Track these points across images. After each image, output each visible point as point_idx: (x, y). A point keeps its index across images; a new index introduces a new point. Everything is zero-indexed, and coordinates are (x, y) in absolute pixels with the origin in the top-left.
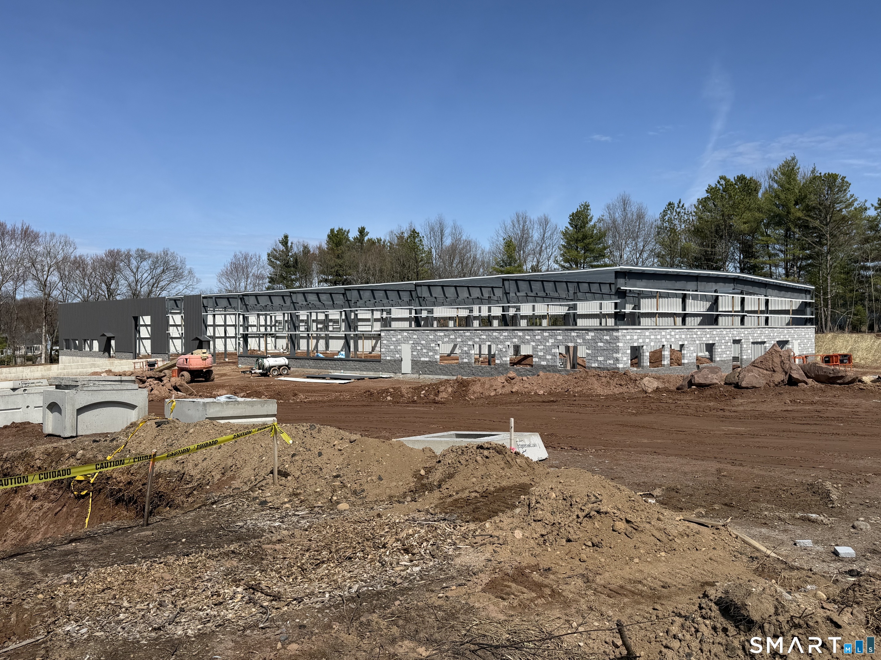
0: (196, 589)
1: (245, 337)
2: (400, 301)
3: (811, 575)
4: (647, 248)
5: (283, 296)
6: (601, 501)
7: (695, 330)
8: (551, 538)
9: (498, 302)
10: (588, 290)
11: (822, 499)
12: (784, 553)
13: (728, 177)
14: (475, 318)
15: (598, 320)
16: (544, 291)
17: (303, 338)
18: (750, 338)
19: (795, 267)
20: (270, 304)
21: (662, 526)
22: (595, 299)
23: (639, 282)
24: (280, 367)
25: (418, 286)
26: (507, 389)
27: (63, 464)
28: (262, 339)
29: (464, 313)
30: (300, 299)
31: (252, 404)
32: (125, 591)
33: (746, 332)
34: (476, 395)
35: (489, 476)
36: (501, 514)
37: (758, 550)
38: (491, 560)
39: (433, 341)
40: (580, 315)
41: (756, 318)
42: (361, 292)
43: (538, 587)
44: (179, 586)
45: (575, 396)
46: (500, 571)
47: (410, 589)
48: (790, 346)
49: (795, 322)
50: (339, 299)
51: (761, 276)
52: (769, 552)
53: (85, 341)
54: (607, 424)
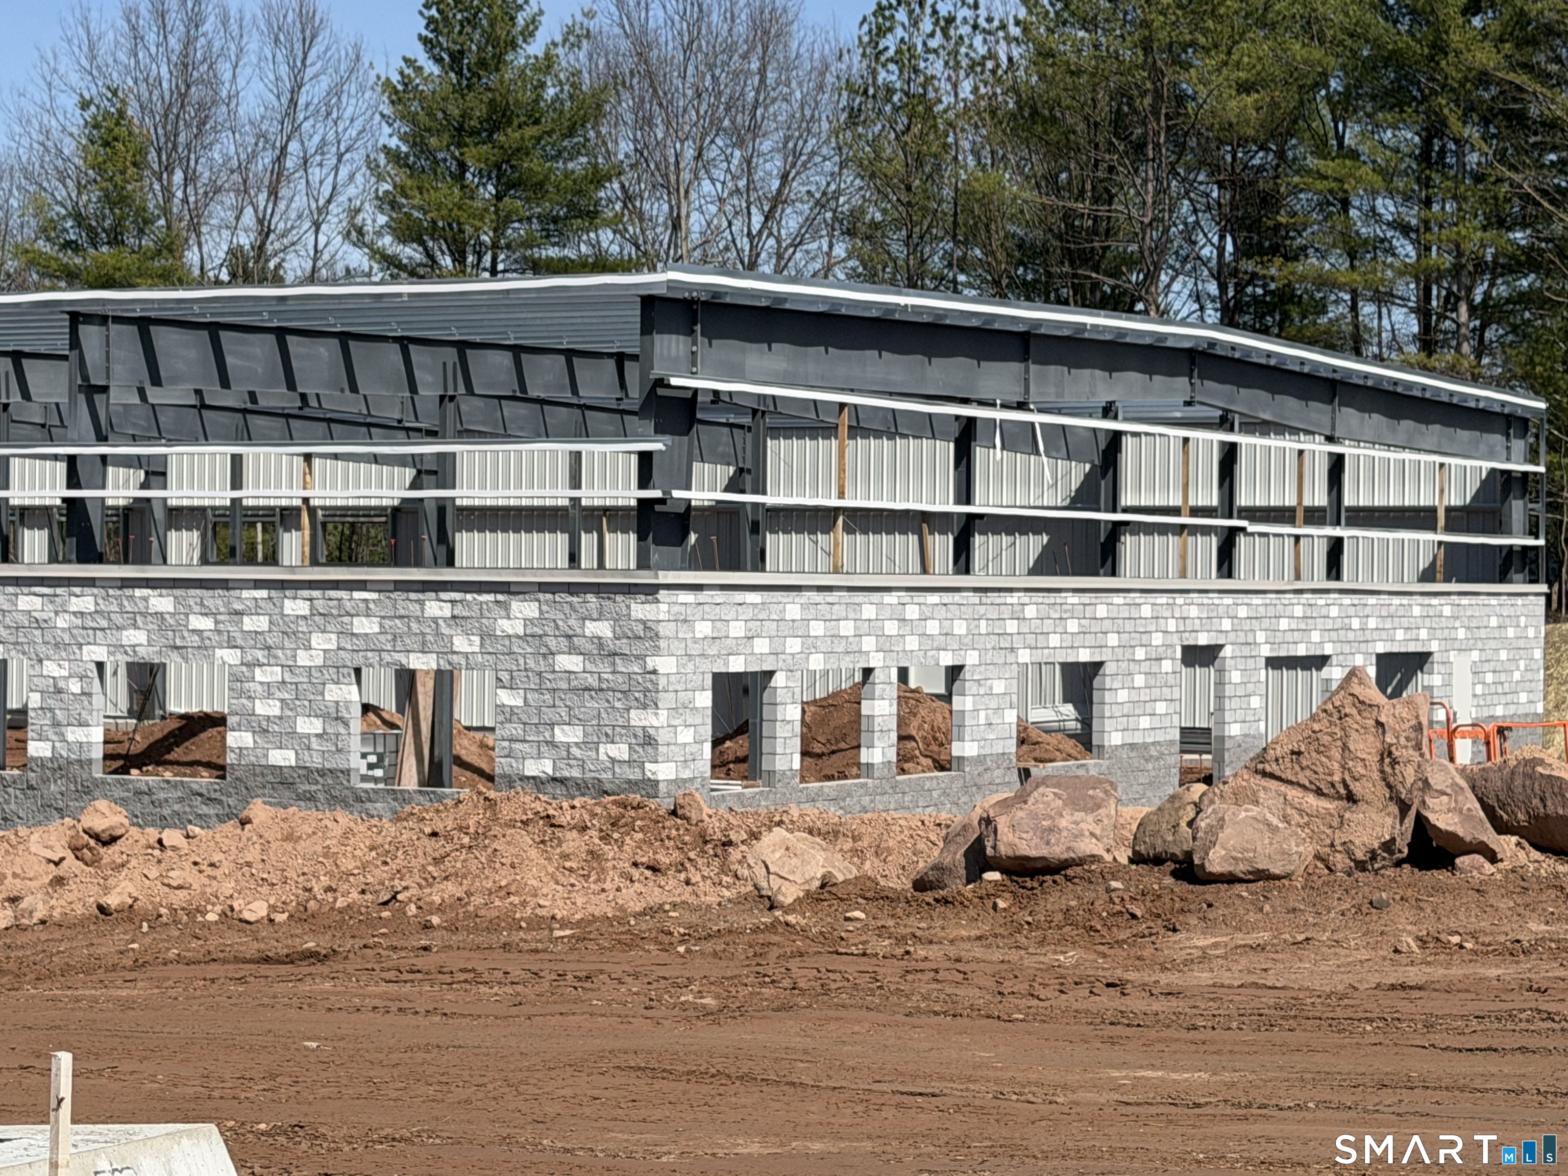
4: (798, 187)
7: (1013, 598)
9: (44, 432)
10: (510, 387)
15: (562, 540)
16: (291, 385)
18: (1261, 637)
19: (1463, 308)
22: (546, 433)
23: (759, 355)
26: (80, 896)
33: (1243, 612)
40: (471, 510)
41: (1289, 543)
45: (427, 926)
48: (1436, 680)
49: (1462, 566)
51: (1311, 342)
54: (576, 1067)
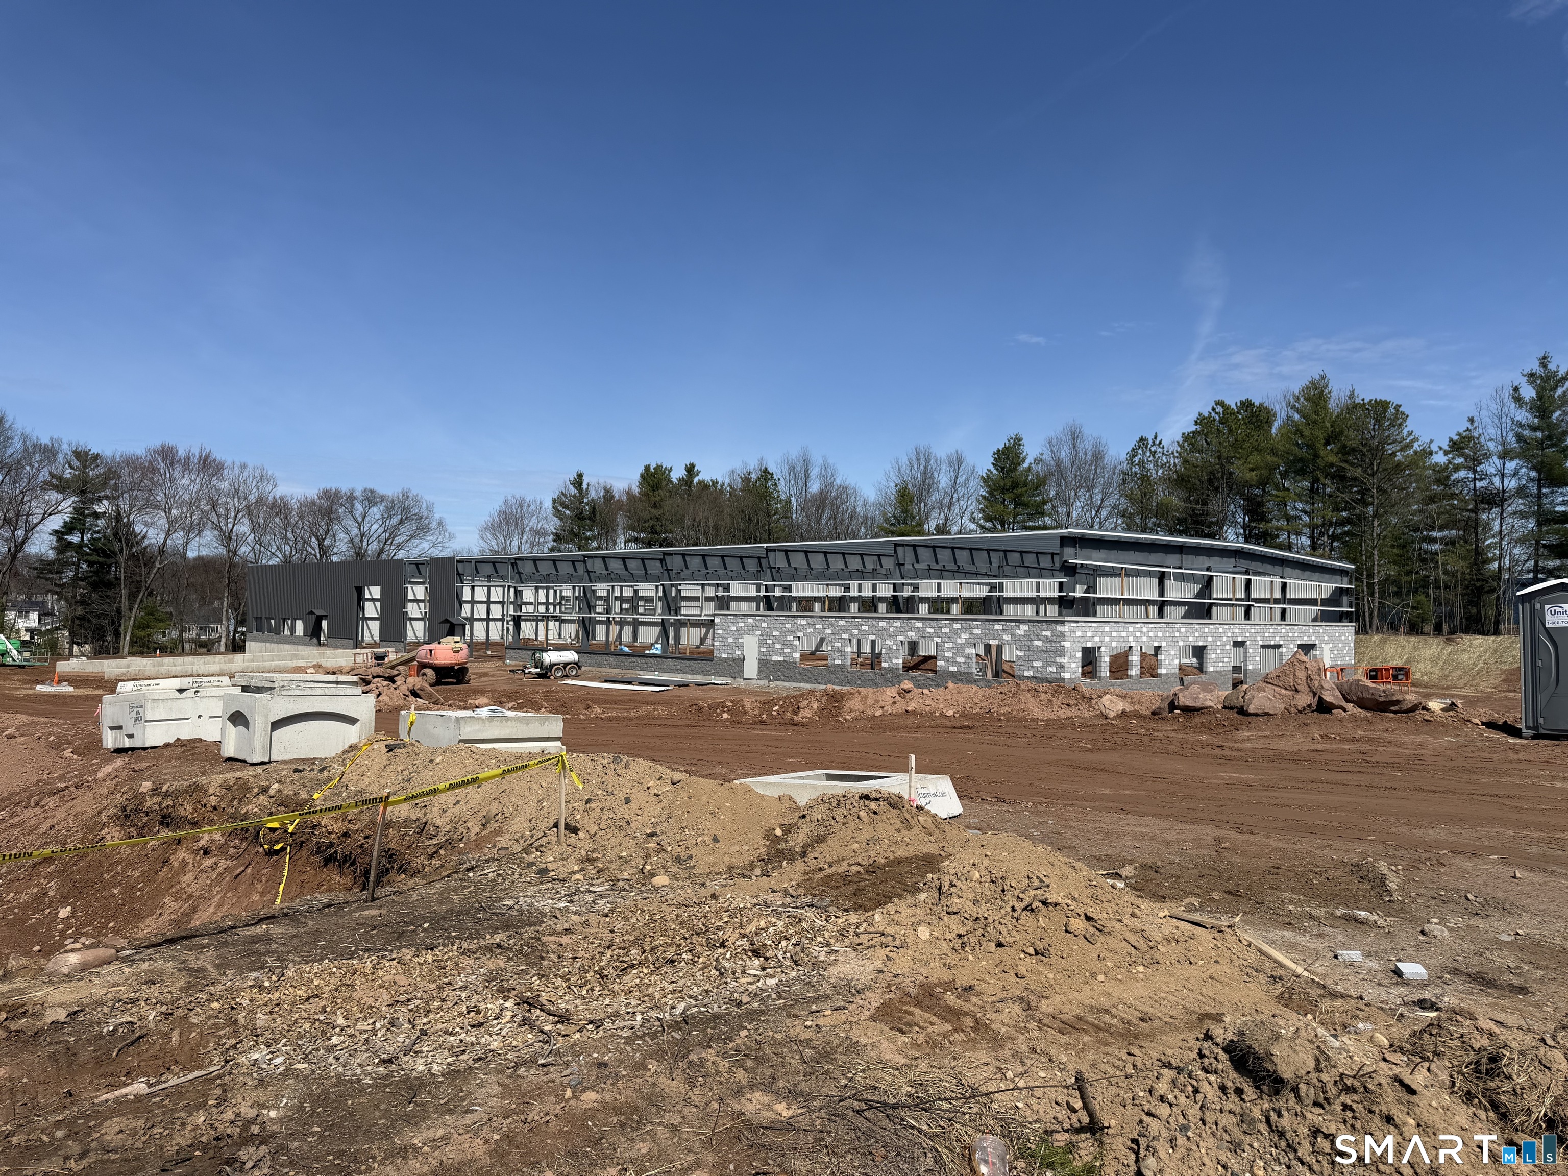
0: (444, 1000)
1: (517, 620)
2: (743, 572)
3: (1364, 1007)
4: (1106, 503)
5: (573, 562)
6: (1048, 886)
7: (1177, 626)
8: (973, 940)
9: (886, 577)
10: (1019, 563)
11: (1373, 888)
12: (1320, 970)
13: (1227, 402)
14: (853, 599)
15: (1034, 607)
16: (955, 563)
17: (600, 622)
18: (1259, 639)
19: (1326, 536)
20: (554, 572)
21: (1139, 926)
22: (1029, 577)
23: (1095, 553)
24: (566, 664)
25: (771, 551)
26: (901, 707)
27: (250, 803)
28: (540, 624)
29: (836, 592)
30: (598, 566)
31: (527, 721)
32: (339, 1001)
33: (1253, 631)
34: (853, 715)
35: (878, 841)
36: (896, 900)
37: (1281, 965)
38: (882, 972)
39: (790, 632)
40: (1008, 598)
41: (1268, 610)
42: (688, 559)
43: (954, 1015)
44: (419, 995)
45: (1001, 720)
46: (897, 988)
47: (763, 1013)
48: (1318, 653)
49: (1326, 617)
50: (655, 568)
51: (1275, 548)
52: (1300, 970)
53: (284, 620)
54: (1050, 764)
